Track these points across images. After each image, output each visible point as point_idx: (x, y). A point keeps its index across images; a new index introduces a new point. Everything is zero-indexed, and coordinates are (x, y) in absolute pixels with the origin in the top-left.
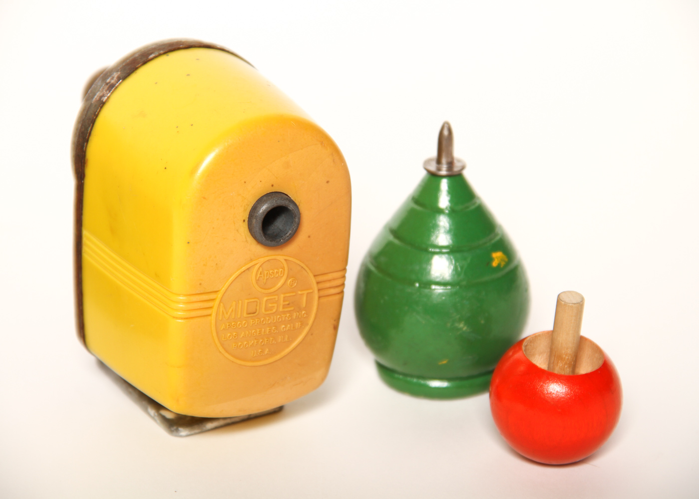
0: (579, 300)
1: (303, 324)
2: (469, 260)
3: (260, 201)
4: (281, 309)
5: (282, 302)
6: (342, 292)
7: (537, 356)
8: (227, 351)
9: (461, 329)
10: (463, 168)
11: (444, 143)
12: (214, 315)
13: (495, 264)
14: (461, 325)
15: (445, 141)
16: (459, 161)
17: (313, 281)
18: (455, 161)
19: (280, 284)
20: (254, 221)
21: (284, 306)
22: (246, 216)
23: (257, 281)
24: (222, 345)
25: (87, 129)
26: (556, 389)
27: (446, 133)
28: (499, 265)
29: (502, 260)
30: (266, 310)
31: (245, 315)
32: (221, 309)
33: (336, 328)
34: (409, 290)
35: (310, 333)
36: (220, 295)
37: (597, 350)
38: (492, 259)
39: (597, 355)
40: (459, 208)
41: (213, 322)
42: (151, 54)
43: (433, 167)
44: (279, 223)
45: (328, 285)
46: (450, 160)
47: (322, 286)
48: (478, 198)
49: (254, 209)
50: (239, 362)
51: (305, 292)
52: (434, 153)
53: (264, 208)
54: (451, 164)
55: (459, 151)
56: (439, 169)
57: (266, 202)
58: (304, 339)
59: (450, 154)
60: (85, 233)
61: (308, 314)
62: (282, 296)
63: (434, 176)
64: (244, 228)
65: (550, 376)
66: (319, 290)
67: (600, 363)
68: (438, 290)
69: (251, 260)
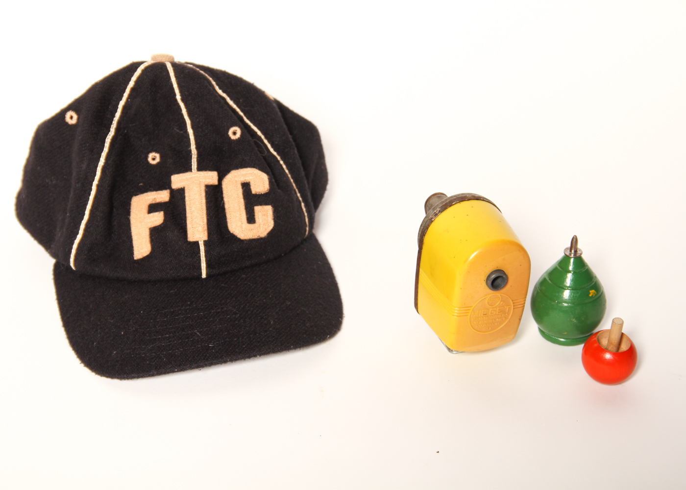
0: (621, 323)
1: (506, 318)
3: (492, 273)
4: (497, 313)
5: (498, 311)
6: (524, 306)
7: (603, 339)
8: (474, 329)
10: (581, 254)
11: (574, 244)
12: (469, 315)
13: (590, 295)
14: (574, 320)
15: (574, 241)
16: (580, 250)
17: (512, 303)
18: (578, 250)
19: (497, 304)
20: (488, 281)
21: (499, 312)
22: (486, 278)
23: (488, 303)
24: (472, 326)
25: (425, 231)
26: (608, 356)
27: (574, 240)
28: (592, 295)
29: (594, 293)
30: (491, 313)
31: (482, 315)
32: (473, 313)
33: (520, 320)
34: (553, 303)
35: (509, 322)
36: (472, 308)
37: (629, 339)
38: (590, 293)
39: (628, 342)
40: (577, 271)
41: (469, 318)
42: (453, 202)
43: (567, 253)
44: (499, 281)
45: (518, 304)
47: (515, 304)
48: (587, 266)
49: (489, 276)
50: (478, 333)
51: (508, 307)
52: (569, 245)
53: (493, 276)
54: (576, 252)
55: (579, 246)
56: (570, 254)
57: (494, 274)
58: (506, 324)
59: (576, 247)
60: (421, 270)
61: (508, 315)
62: (498, 308)
63: (568, 257)
64: (484, 283)
65: (606, 350)
66: (514, 306)
67: (630, 345)
68: (565, 305)
69: (486, 295)
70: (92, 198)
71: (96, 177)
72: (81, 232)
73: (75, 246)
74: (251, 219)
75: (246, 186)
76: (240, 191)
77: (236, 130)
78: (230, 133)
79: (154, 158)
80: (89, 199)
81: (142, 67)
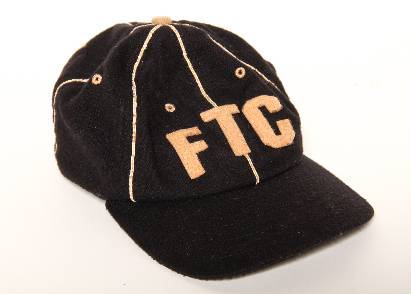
70: (134, 135)
71: (134, 117)
72: (132, 166)
73: (131, 180)
74: (277, 132)
75: (263, 109)
76: (260, 113)
77: (241, 70)
78: (237, 74)
79: (170, 108)
80: (132, 136)
81: (152, 31)
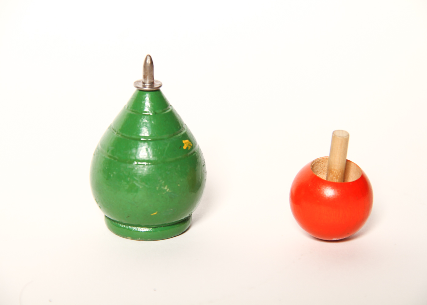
2: (168, 145)
9: (166, 190)
13: (185, 147)
14: (166, 188)
28: (187, 148)
29: (189, 145)
34: (130, 166)
38: (183, 144)
43: (141, 85)
46: (151, 81)
56: (144, 87)
59: (152, 77)
63: (141, 92)
